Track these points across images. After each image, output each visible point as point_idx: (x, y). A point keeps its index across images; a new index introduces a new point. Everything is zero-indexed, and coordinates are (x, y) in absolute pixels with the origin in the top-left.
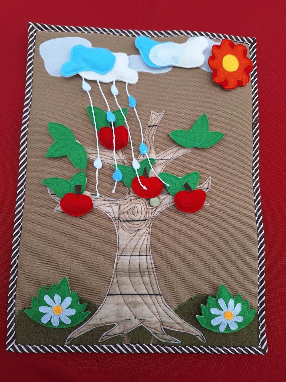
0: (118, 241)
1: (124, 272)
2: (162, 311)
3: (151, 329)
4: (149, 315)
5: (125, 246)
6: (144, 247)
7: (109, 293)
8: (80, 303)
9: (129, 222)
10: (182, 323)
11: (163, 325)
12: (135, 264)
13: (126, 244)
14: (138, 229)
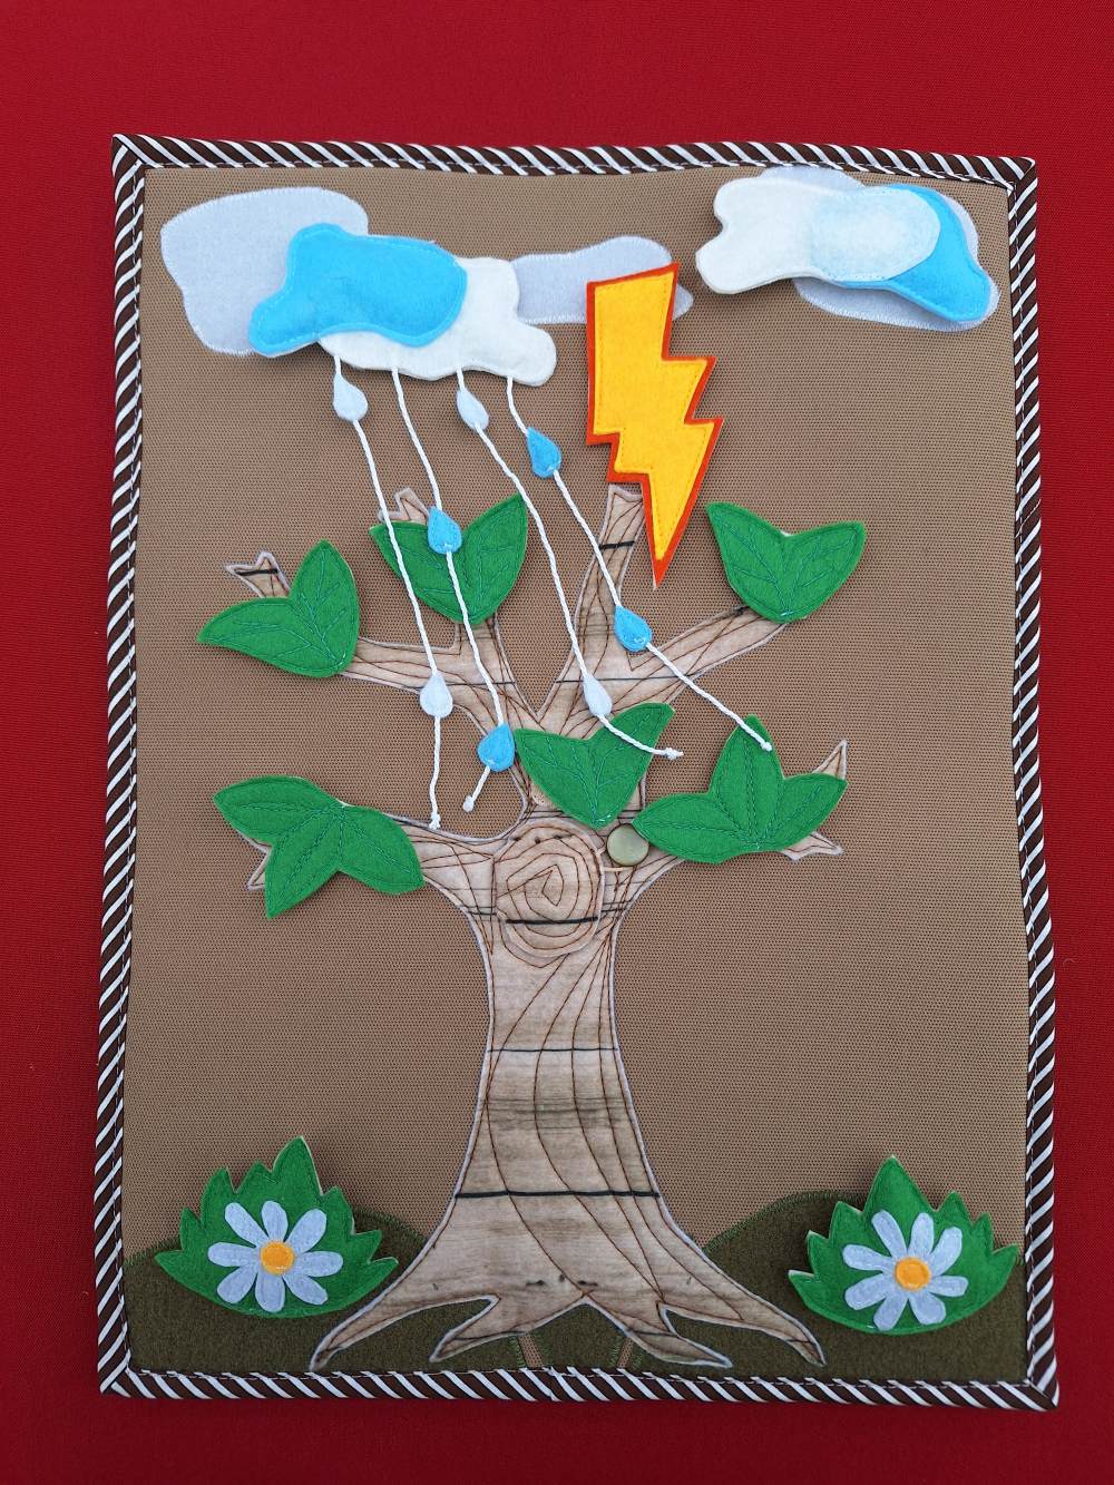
0: (490, 994)
1: (517, 1112)
2: (661, 1253)
3: (622, 1317)
4: (615, 1266)
5: (518, 1015)
6: (591, 1016)
7: (465, 1190)
8: (359, 1229)
9: (530, 926)
10: (739, 1296)
11: (665, 1303)
12: (557, 1080)
13: (524, 1006)
14: (564, 951)
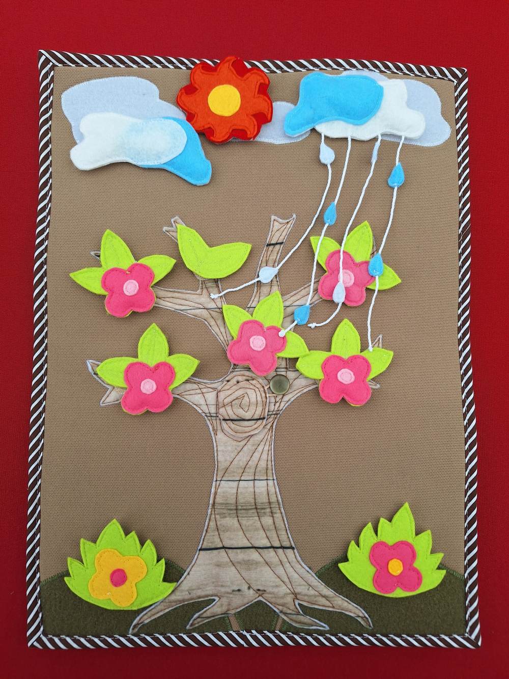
0: (216, 454)
1: (228, 509)
2: (296, 576)
3: (277, 606)
4: (274, 582)
5: (229, 464)
6: (263, 464)
7: (203, 547)
9: (233, 422)
10: (331, 596)
11: (298, 599)
12: (247, 494)
13: (231, 460)
14: (250, 434)
